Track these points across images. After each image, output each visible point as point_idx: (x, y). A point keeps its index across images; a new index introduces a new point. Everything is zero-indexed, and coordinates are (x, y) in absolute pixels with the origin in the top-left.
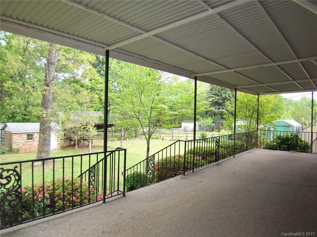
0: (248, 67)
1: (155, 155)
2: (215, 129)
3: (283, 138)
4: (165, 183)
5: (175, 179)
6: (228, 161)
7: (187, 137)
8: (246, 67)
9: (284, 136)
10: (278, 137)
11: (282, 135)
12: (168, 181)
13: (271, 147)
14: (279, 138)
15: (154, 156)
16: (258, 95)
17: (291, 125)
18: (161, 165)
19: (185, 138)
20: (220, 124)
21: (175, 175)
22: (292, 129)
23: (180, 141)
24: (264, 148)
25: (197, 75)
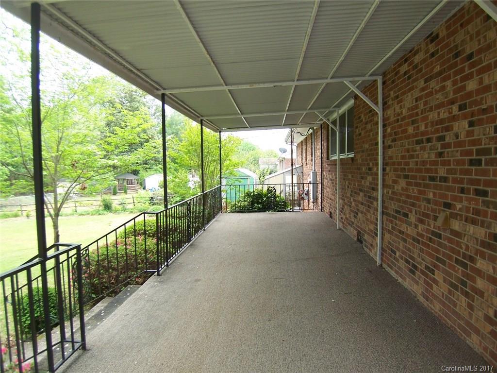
0: (257, 85)
1: (89, 247)
2: (118, 190)
3: (254, 195)
4: (140, 299)
5: (149, 286)
6: (200, 237)
7: (76, 207)
8: (254, 85)
9: (254, 191)
10: (247, 193)
11: (251, 190)
12: (141, 293)
13: (241, 210)
14: (248, 195)
15: (88, 249)
16: (220, 132)
17: (249, 176)
18: (96, 264)
19: (73, 210)
20: (126, 181)
21: (146, 279)
22: (250, 182)
23: (144, 213)
24: (231, 212)
25: (167, 92)
